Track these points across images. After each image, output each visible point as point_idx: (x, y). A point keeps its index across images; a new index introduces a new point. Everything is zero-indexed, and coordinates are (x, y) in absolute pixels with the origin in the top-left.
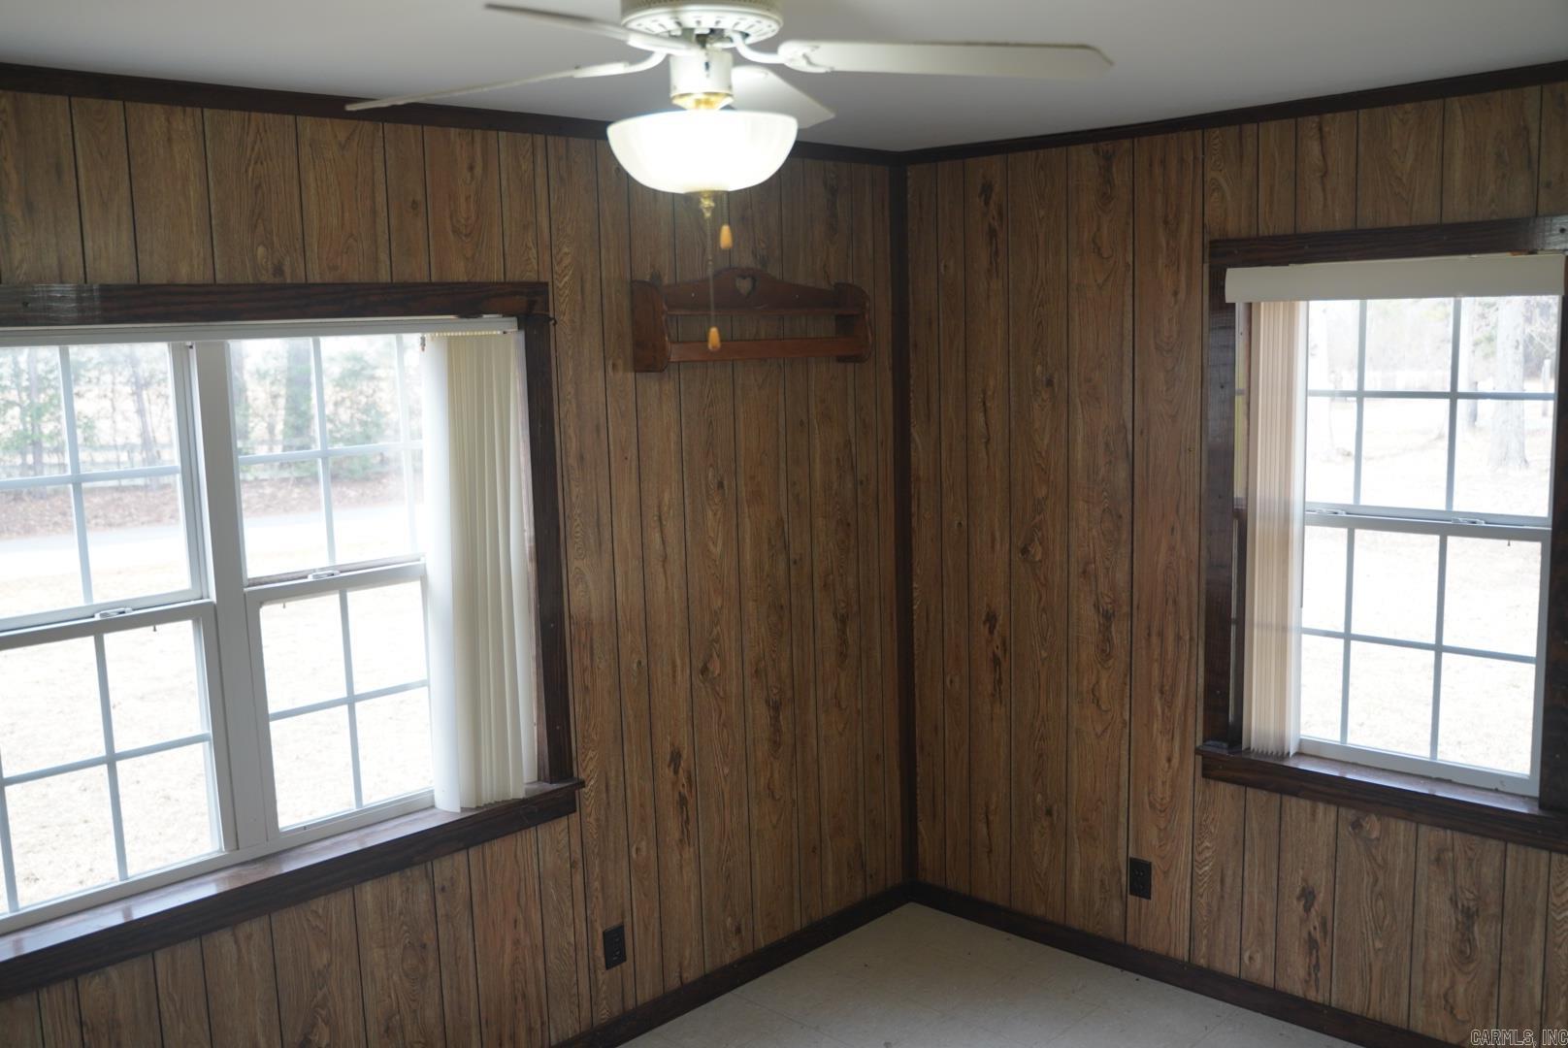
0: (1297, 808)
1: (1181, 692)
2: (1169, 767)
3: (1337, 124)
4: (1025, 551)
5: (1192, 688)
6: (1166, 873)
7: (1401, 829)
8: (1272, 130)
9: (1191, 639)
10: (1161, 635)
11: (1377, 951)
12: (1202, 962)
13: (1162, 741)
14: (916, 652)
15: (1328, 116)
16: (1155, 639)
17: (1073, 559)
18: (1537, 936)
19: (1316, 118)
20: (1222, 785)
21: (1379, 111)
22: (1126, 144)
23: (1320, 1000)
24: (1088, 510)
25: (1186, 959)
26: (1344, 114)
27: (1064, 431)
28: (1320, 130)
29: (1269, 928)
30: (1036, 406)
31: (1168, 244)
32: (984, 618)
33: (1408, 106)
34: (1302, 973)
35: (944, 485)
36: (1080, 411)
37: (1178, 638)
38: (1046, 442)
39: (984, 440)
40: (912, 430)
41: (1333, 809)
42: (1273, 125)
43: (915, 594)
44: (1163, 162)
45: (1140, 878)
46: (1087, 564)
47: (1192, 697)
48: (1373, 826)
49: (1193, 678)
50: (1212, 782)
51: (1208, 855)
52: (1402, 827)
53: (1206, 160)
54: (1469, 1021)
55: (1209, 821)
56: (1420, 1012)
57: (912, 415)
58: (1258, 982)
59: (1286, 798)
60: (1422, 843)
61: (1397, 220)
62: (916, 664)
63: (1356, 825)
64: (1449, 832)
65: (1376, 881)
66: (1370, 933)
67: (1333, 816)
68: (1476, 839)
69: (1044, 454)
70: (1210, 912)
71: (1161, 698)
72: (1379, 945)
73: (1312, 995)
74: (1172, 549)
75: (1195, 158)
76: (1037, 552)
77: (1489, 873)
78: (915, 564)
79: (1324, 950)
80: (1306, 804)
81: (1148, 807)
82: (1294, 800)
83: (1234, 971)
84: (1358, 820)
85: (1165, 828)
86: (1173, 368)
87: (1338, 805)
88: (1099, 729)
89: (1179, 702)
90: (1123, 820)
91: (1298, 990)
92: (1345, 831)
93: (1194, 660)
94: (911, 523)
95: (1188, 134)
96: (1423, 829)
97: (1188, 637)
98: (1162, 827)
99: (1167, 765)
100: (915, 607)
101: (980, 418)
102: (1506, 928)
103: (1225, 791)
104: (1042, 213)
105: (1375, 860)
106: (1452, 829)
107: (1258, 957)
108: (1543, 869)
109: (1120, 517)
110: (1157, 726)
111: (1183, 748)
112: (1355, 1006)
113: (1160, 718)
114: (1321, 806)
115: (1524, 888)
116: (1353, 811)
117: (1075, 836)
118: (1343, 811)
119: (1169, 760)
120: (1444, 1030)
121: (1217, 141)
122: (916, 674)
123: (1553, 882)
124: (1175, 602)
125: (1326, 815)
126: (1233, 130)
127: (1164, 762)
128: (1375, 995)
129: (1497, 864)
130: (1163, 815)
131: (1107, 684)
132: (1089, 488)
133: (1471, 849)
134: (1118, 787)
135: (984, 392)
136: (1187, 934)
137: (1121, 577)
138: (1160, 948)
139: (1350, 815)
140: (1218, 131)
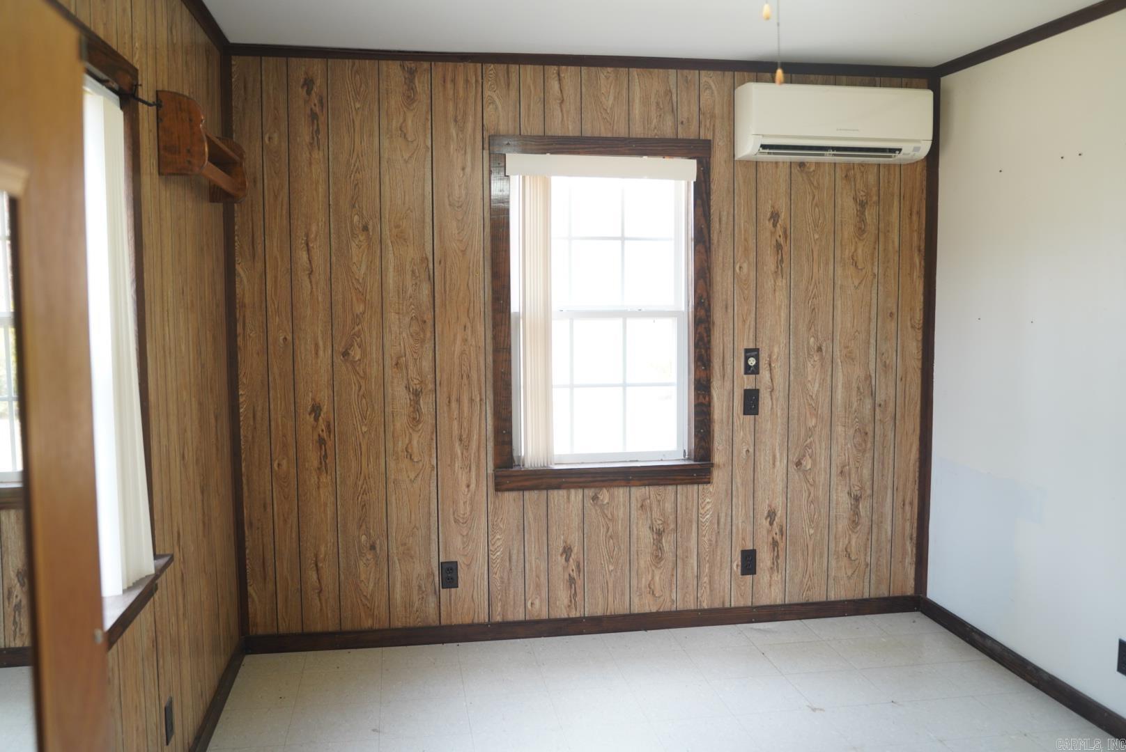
0: (558, 496)
1: (475, 437)
2: (468, 491)
3: (569, 72)
4: (345, 354)
5: (483, 433)
6: (469, 566)
7: (621, 493)
8: (529, 70)
9: (481, 400)
10: (459, 400)
11: (610, 572)
12: (498, 619)
13: (462, 475)
14: (243, 447)
15: (564, 67)
16: (454, 405)
17: (387, 356)
18: (694, 534)
19: (556, 68)
20: (507, 494)
21: (593, 69)
22: (426, 65)
23: (578, 615)
24: (399, 319)
25: (487, 620)
26: (573, 68)
27: (378, 263)
28: (559, 75)
29: (543, 579)
30: (354, 245)
31: (457, 135)
32: (309, 410)
33: (610, 69)
34: (566, 601)
35: (269, 310)
36: (391, 248)
37: (471, 400)
38: (363, 271)
39: (307, 272)
40: (238, 267)
41: (580, 491)
42: (529, 67)
43: (241, 400)
44: (454, 81)
45: (449, 575)
46: (399, 358)
47: (483, 438)
48: (605, 495)
49: (483, 426)
50: (499, 493)
51: (499, 544)
52: (621, 492)
53: (484, 82)
54: (662, 596)
55: (499, 520)
56: (636, 600)
57: (237, 253)
58: (538, 618)
59: (550, 492)
60: (633, 499)
61: (604, 132)
62: (243, 456)
63: (595, 498)
64: (647, 487)
65: (608, 529)
66: (606, 562)
67: (581, 496)
68: (661, 488)
69: (361, 281)
70: (503, 582)
71: (460, 445)
72: (611, 568)
73: (573, 614)
74: (465, 340)
75: (477, 81)
76: (356, 353)
77: (669, 506)
78: (241, 376)
79: (579, 582)
80: (563, 493)
81: (453, 522)
82: (555, 492)
83: (521, 617)
84: (596, 495)
85: (467, 534)
86: (463, 218)
87: (583, 487)
88: (412, 476)
89: (474, 445)
90: (434, 537)
91: (564, 615)
92: (588, 503)
93: (484, 413)
94: (236, 341)
95: (472, 65)
96: (634, 490)
97: (478, 399)
98: (465, 534)
99: (466, 490)
100: (241, 410)
101: (305, 256)
102: (679, 534)
103: (509, 497)
104: (358, 105)
105: (607, 516)
106: (649, 485)
107: (537, 602)
108: (696, 496)
109: (425, 322)
110: (458, 464)
111: (478, 475)
112: (599, 612)
113: (460, 459)
114: (573, 491)
115: (687, 509)
116: (593, 490)
117: (396, 559)
118: (586, 491)
119: (468, 486)
120: (649, 607)
121: (492, 72)
122: (243, 465)
123: (700, 502)
124: (468, 377)
125: (576, 496)
126: (503, 67)
127: (464, 488)
128: (611, 599)
129: (673, 500)
130: (465, 525)
131: (418, 442)
132: (398, 303)
133: (659, 495)
134: (429, 513)
135: (307, 235)
136: (486, 603)
137: (426, 365)
138: (467, 620)
139: (590, 492)
140: (492, 66)
